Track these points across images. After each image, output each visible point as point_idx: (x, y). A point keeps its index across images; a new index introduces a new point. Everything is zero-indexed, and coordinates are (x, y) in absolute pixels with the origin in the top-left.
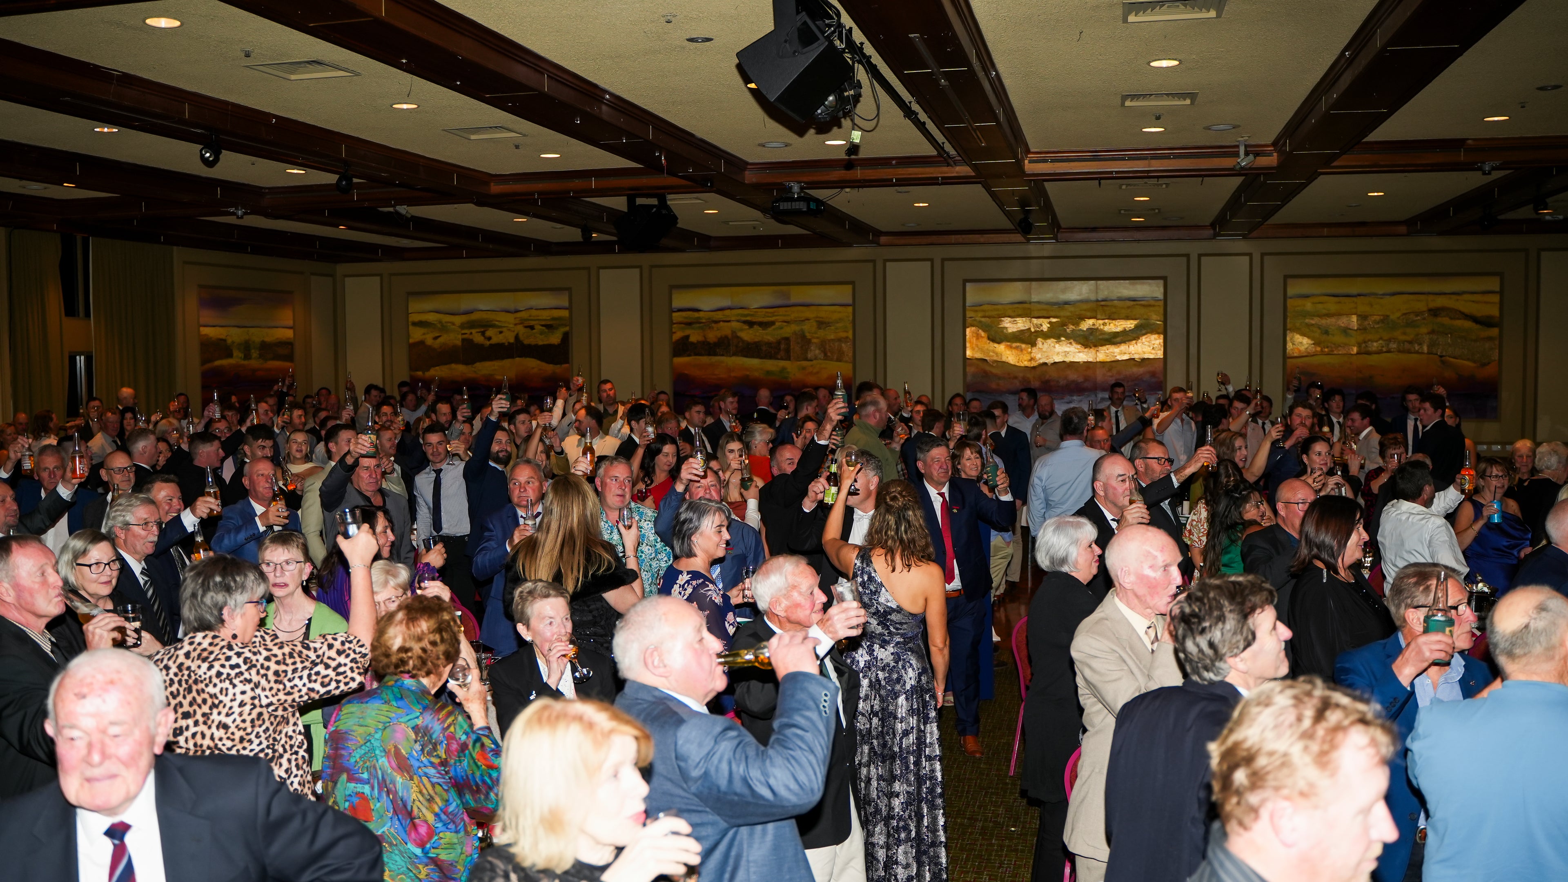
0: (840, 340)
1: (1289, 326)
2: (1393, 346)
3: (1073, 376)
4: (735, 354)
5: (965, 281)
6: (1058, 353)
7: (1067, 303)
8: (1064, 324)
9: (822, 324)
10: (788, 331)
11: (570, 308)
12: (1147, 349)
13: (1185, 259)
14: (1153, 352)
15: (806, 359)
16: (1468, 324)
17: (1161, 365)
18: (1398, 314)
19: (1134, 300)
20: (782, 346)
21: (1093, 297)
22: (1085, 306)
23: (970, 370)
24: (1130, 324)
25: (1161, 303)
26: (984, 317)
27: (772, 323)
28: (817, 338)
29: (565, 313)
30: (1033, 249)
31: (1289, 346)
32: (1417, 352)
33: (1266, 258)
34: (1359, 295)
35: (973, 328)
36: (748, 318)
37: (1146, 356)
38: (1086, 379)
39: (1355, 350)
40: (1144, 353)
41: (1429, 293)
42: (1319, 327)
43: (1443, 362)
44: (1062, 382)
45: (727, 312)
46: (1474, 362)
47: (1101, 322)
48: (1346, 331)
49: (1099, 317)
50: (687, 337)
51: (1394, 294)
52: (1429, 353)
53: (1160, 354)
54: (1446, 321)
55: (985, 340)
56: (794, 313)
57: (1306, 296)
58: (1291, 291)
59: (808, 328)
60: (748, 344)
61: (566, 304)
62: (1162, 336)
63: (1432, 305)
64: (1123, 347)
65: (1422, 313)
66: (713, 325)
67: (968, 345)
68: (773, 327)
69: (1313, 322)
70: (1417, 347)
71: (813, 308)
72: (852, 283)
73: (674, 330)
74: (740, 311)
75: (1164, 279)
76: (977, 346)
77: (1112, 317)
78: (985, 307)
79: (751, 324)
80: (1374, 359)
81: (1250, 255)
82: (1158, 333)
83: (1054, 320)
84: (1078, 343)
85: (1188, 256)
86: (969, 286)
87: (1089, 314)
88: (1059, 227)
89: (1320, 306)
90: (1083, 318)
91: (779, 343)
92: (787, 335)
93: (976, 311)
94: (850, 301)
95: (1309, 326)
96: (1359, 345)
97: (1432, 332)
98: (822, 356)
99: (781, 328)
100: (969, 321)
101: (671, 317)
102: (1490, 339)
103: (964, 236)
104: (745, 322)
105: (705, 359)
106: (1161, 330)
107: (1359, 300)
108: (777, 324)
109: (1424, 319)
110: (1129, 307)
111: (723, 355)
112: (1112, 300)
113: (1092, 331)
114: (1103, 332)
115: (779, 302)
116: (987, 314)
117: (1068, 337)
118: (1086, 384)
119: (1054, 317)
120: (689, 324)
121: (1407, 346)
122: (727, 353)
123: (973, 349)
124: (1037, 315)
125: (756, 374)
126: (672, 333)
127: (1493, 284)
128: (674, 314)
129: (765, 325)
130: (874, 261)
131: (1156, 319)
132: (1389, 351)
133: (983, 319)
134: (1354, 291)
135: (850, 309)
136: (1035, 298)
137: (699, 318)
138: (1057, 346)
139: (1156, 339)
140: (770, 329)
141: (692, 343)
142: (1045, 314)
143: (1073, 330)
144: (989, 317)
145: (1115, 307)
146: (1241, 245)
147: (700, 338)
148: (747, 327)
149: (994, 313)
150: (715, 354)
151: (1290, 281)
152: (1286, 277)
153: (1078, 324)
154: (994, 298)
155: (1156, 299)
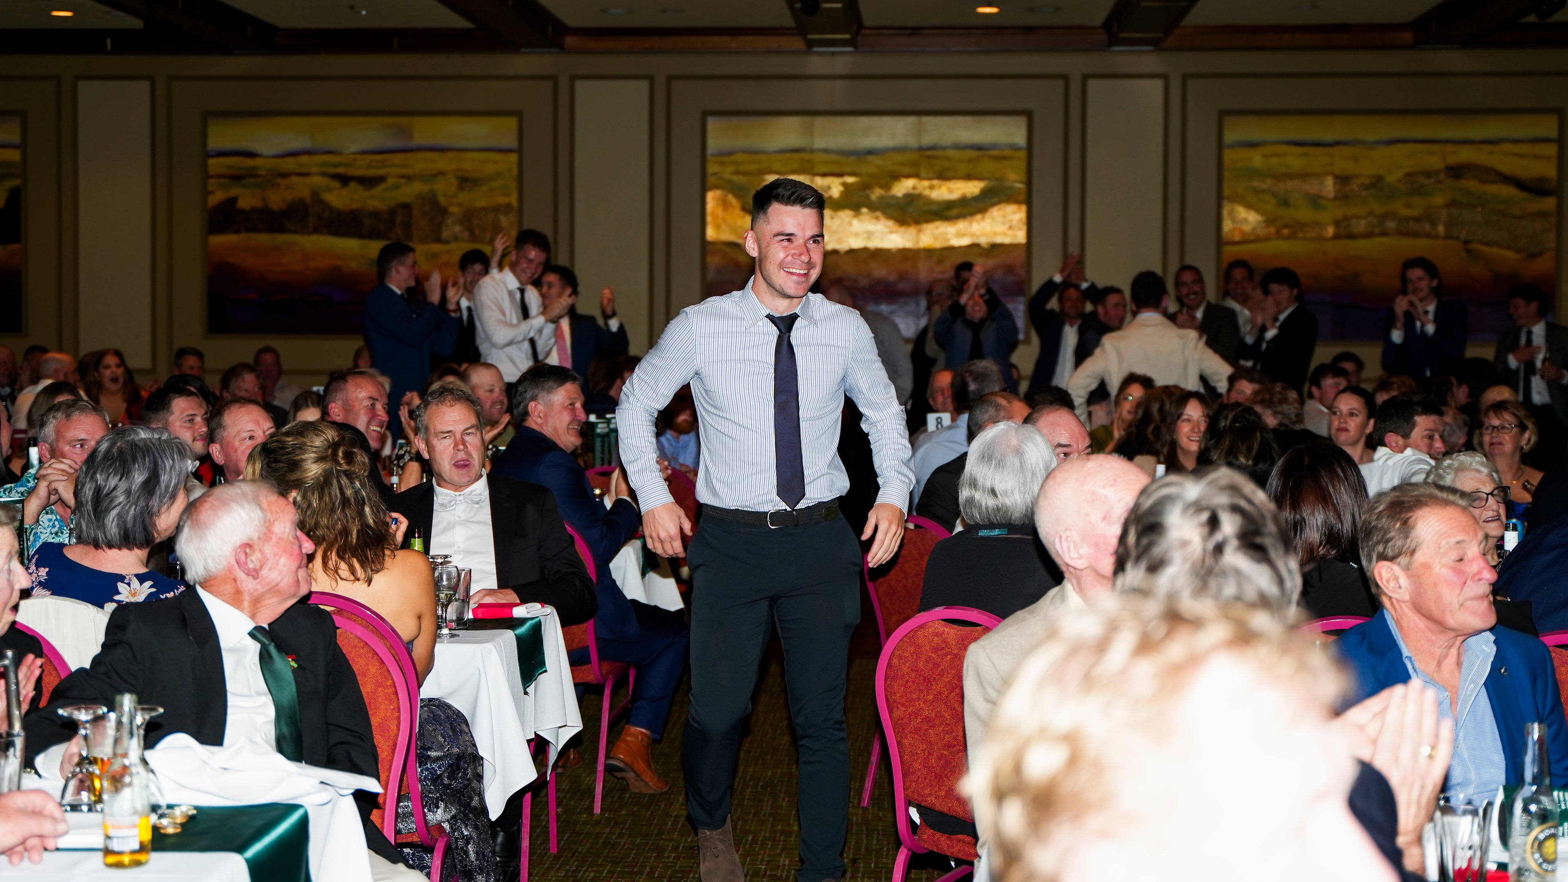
0: (496, 209)
1: (1226, 191)
2: (1391, 225)
3: (880, 271)
4: (317, 230)
5: (706, 114)
6: (856, 235)
7: (871, 152)
8: (865, 187)
9: (466, 181)
10: (410, 192)
11: (23, 147)
12: (1000, 228)
13: (1059, 84)
14: (1010, 232)
15: (439, 240)
16: (1508, 191)
17: (1022, 254)
18: (1398, 175)
19: (978, 148)
20: (399, 219)
21: (913, 142)
22: (900, 158)
23: (713, 261)
24: (972, 188)
25: (1023, 154)
26: (736, 173)
27: (381, 179)
28: (458, 205)
29: (14, 155)
30: (816, 63)
31: (1227, 226)
32: (1428, 236)
33: (1191, 83)
34: (1338, 143)
35: (718, 193)
36: (341, 170)
37: (999, 240)
38: (902, 277)
39: (1330, 231)
40: (995, 234)
41: (1447, 142)
42: (1274, 195)
43: (1469, 252)
44: (863, 282)
45: (304, 159)
46: (1519, 251)
47: (926, 183)
48: (1315, 201)
49: (923, 174)
50: (233, 200)
51: (1391, 142)
52: (1447, 237)
53: (1021, 237)
54: (1472, 185)
55: (738, 211)
56: (419, 163)
57: (1252, 145)
58: (1229, 137)
59: (443, 188)
60: (339, 213)
61: (16, 138)
62: (1024, 208)
63: (1453, 160)
64: (962, 225)
65: (1437, 172)
66: (280, 181)
67: (709, 219)
68: (383, 186)
69: (1263, 186)
70: (1427, 228)
71: (450, 155)
72: (518, 114)
73: (210, 188)
74: (326, 158)
75: (1029, 115)
76: (724, 220)
77: (944, 176)
78: (738, 157)
79: (344, 180)
80: (1361, 246)
81: (1165, 77)
82: (1018, 202)
83: (850, 180)
84: (889, 217)
85: (1065, 78)
86: (712, 124)
87: (906, 170)
88: (861, 26)
89: (1274, 161)
90: (896, 177)
91: (392, 212)
92: (407, 200)
93: (723, 164)
94: (513, 143)
95: (1257, 192)
96: (1337, 223)
97: (1452, 203)
98: (466, 234)
99: (396, 187)
100: (711, 180)
101: (205, 166)
102: (1542, 214)
103: (704, 39)
104: (336, 177)
105: (264, 239)
106: (1023, 197)
107: (1337, 151)
108: (391, 181)
109: (1439, 182)
110: (971, 160)
111: (295, 232)
112: (944, 148)
113: (911, 198)
114: (928, 201)
115: (393, 144)
116: (742, 168)
117: (873, 208)
118: (903, 286)
119: (851, 174)
120: (237, 178)
121: (1413, 226)
122: (303, 228)
123: (718, 227)
124: (822, 169)
125: (354, 265)
126: (206, 193)
127: (1548, 126)
128: (212, 162)
129: (369, 182)
130: (554, 79)
131: (1015, 179)
132: (1384, 234)
133: (735, 178)
134: (1329, 137)
135: (514, 157)
136: (819, 143)
137: (254, 168)
138: (855, 222)
139: (1014, 213)
140: (378, 190)
141: (242, 212)
142: (837, 171)
143: (881, 198)
144: (745, 173)
145: (949, 159)
146: (1150, 61)
147: (257, 203)
148: (336, 184)
149: (751, 168)
150: (282, 230)
151: (1228, 121)
152: (1223, 114)
153: (887, 187)
154: (755, 143)
155: (1014, 148)
